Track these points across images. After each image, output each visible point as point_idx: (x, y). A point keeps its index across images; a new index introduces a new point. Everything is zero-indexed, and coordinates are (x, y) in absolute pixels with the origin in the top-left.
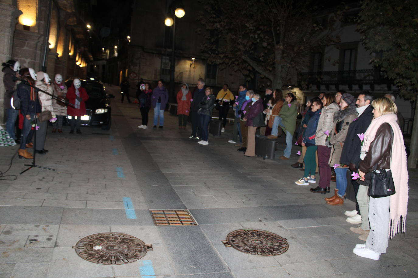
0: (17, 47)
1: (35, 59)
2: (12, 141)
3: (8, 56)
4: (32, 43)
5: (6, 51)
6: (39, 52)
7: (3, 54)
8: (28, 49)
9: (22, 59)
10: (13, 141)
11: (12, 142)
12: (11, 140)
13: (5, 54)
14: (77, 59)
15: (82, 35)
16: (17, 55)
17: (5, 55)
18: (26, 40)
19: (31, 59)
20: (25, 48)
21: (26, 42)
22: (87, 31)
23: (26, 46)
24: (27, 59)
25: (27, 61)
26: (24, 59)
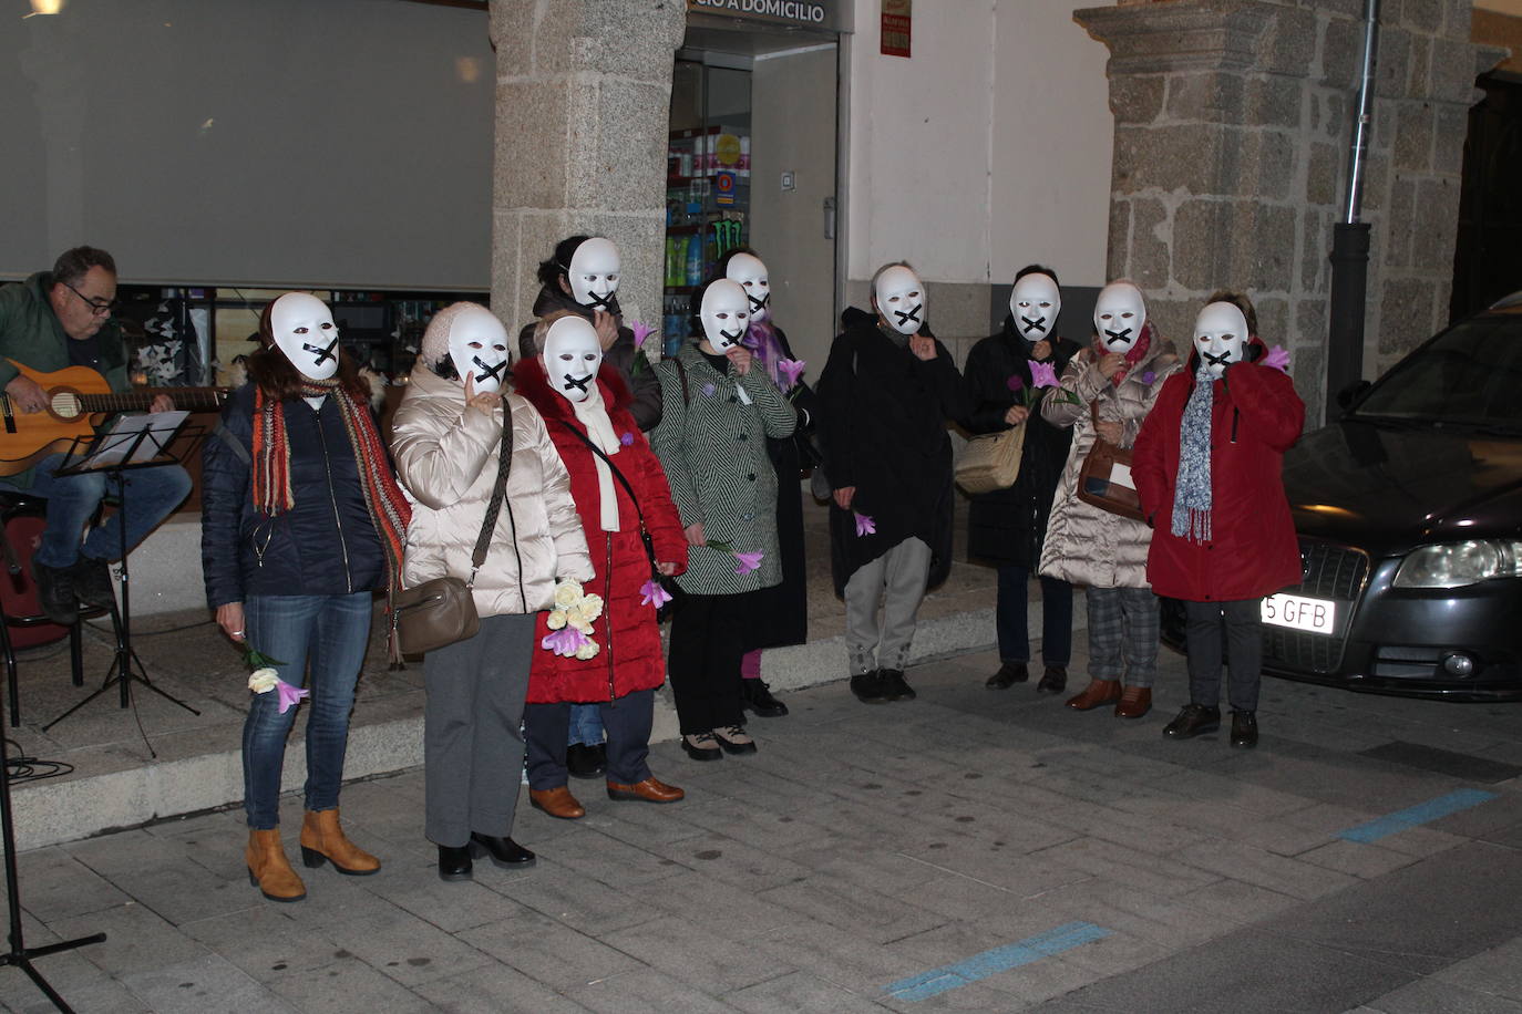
0: (1123, 125)
8: (1177, 123)
9: (1147, 193)
16: (1123, 176)
18: (1168, 69)
19: (1194, 190)
20: (1162, 120)
21: (1168, 77)
23: (1164, 105)
24: (1170, 190)
25: (1172, 201)
26: (1158, 191)
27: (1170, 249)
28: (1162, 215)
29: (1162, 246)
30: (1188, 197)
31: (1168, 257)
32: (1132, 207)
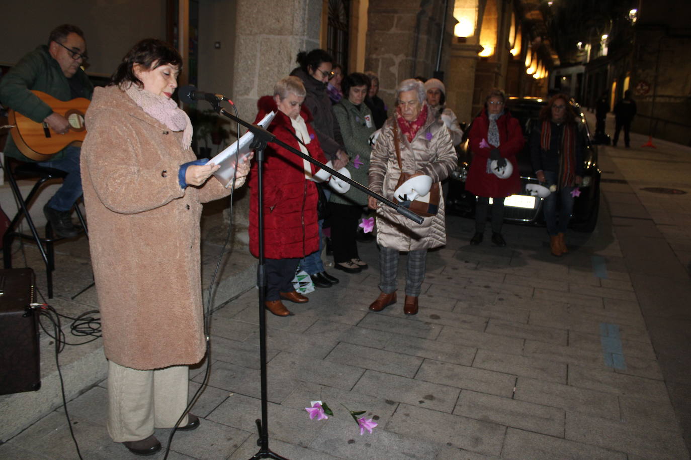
0: (377, 31)
1: (415, 54)
2: (302, 281)
3: (306, 38)
4: (409, 17)
5: (297, 25)
6: (424, 37)
7: (291, 33)
8: (400, 32)
9: (387, 56)
10: (308, 279)
11: (302, 284)
12: (302, 277)
13: (297, 35)
14: (528, 62)
15: (537, 12)
16: (376, 49)
17: (296, 37)
18: (396, 12)
19: (407, 55)
20: (393, 30)
21: (396, 16)
22: (548, 5)
23: (395, 25)
24: (397, 55)
25: (398, 60)
26: (391, 55)
27: (397, 76)
28: (394, 64)
29: (393, 75)
30: (404, 58)
31: (396, 79)
32: (381, 60)
